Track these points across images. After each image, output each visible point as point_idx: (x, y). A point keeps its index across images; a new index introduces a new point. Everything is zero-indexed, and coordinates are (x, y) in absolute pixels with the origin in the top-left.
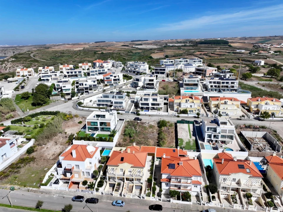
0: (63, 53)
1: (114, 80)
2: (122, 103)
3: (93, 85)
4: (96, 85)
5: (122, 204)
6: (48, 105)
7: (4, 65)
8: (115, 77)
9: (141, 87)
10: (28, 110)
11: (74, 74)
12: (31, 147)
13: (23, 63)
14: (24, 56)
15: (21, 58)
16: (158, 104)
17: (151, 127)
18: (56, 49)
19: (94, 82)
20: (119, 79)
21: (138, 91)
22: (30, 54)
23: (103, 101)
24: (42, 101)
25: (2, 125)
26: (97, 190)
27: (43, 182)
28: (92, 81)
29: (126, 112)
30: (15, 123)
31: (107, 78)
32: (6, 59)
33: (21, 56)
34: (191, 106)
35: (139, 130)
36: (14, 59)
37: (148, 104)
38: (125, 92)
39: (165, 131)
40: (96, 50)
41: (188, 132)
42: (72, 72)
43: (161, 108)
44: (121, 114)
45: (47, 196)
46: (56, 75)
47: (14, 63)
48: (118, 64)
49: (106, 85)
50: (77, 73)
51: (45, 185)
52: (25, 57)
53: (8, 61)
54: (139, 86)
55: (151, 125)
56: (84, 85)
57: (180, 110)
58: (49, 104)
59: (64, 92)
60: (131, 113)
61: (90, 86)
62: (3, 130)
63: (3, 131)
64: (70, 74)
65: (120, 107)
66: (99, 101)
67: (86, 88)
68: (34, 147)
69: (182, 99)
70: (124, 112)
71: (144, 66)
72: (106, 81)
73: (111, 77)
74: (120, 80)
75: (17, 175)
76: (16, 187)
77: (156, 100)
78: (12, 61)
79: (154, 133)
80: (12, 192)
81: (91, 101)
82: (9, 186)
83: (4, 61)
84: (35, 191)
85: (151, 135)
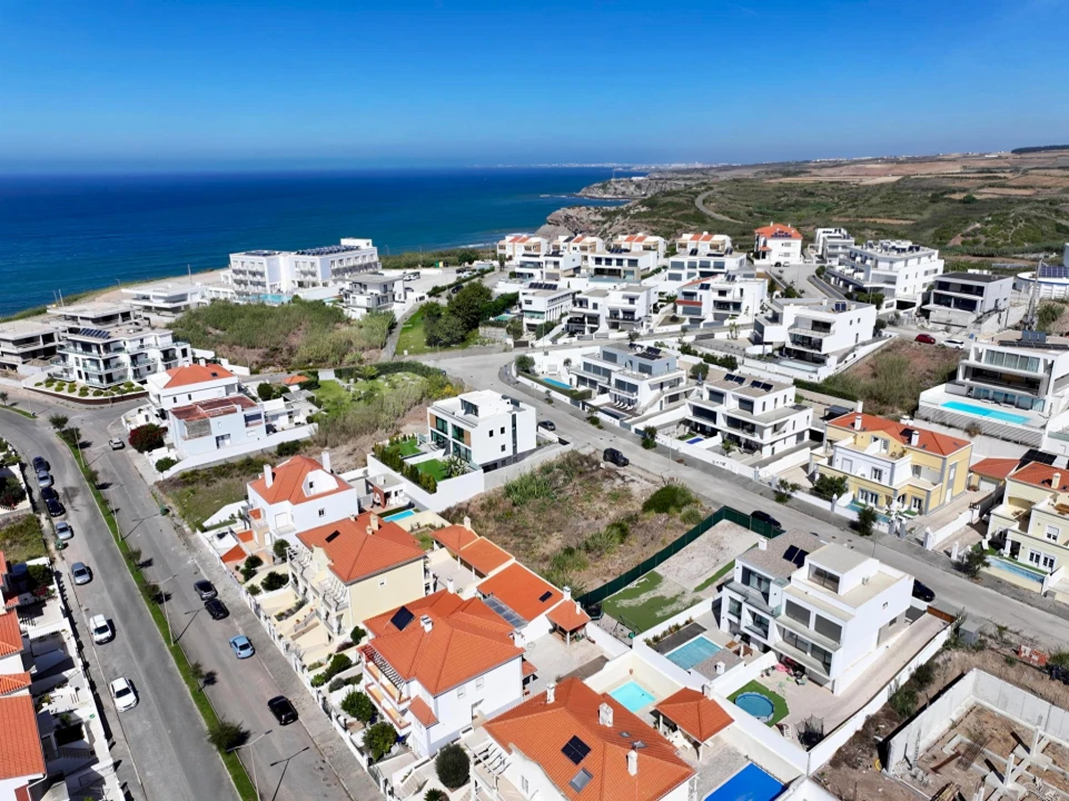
0: (811, 194)
1: (719, 305)
2: (633, 388)
3: (625, 312)
4: (632, 313)
5: (238, 651)
6: (460, 351)
7: (606, 226)
8: (722, 293)
9: (777, 346)
10: (406, 352)
11: (614, 265)
12: (297, 442)
13: (655, 223)
14: (676, 199)
15: (665, 205)
16: (752, 428)
17: (619, 497)
18: (825, 176)
19: (632, 300)
20: (737, 306)
21: (747, 361)
22: (696, 194)
23: (597, 370)
24: (448, 334)
25: (316, 374)
26: (254, 591)
27: (206, 524)
28: (625, 297)
29: (622, 424)
30: (340, 377)
31: (685, 294)
32: (624, 207)
33: (669, 199)
34: (878, 473)
35: (570, 493)
36: (644, 209)
37: (712, 416)
38: (701, 356)
39: (648, 529)
40: (951, 184)
41: (720, 567)
42: (609, 261)
43: (759, 447)
44: (600, 428)
45: (183, 553)
46: (556, 264)
47: (635, 223)
48: (836, 247)
49: (674, 320)
50: (625, 263)
51: (204, 530)
52: (673, 204)
53: (625, 214)
54: (765, 340)
55: (628, 490)
56: (590, 305)
57: (822, 476)
58: (464, 348)
59: (526, 320)
60: (637, 431)
61: (614, 313)
62: (300, 384)
63: (294, 388)
64: (603, 265)
65: (631, 402)
66: (587, 366)
67: (594, 319)
68: (307, 443)
69: (863, 429)
70: (617, 423)
71: (891, 262)
72: (681, 303)
73: (700, 292)
74: (743, 307)
75: (203, 487)
76: (175, 511)
77: (747, 405)
78: (633, 217)
79: (598, 522)
80: (160, 516)
81: (567, 362)
82: (169, 503)
83: (615, 214)
84: (182, 534)
85: (584, 523)
